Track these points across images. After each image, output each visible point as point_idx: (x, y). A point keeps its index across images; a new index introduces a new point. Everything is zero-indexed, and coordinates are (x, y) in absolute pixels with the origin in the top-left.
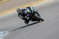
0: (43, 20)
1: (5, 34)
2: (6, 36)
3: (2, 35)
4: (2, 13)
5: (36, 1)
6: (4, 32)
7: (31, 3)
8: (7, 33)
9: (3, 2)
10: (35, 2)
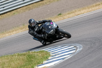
0: (69, 36)
1: (77, 49)
2: (78, 54)
4: (72, 13)
6: (75, 47)
8: (80, 48)
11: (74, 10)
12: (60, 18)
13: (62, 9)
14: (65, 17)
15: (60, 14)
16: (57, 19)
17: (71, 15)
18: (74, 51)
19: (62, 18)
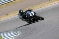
1: (17, 34)
2: (18, 37)
3: (14, 35)
4: (14, 13)
5: (49, 2)
7: (43, 4)
8: (19, 34)
9: (15, 3)
10: (47, 3)
11: (15, 12)
12: (8, 16)
13: (9, 11)
14: (11, 16)
15: (7, 14)
16: (6, 17)
17: (14, 15)
18: (16, 35)
19: (9, 16)
